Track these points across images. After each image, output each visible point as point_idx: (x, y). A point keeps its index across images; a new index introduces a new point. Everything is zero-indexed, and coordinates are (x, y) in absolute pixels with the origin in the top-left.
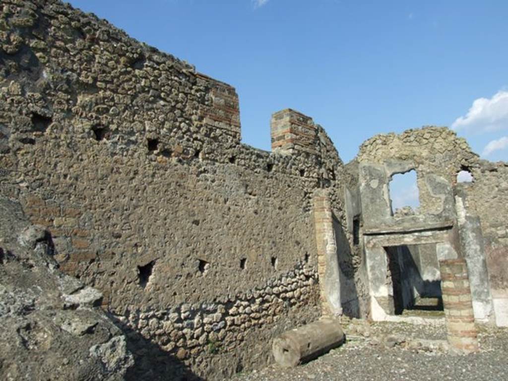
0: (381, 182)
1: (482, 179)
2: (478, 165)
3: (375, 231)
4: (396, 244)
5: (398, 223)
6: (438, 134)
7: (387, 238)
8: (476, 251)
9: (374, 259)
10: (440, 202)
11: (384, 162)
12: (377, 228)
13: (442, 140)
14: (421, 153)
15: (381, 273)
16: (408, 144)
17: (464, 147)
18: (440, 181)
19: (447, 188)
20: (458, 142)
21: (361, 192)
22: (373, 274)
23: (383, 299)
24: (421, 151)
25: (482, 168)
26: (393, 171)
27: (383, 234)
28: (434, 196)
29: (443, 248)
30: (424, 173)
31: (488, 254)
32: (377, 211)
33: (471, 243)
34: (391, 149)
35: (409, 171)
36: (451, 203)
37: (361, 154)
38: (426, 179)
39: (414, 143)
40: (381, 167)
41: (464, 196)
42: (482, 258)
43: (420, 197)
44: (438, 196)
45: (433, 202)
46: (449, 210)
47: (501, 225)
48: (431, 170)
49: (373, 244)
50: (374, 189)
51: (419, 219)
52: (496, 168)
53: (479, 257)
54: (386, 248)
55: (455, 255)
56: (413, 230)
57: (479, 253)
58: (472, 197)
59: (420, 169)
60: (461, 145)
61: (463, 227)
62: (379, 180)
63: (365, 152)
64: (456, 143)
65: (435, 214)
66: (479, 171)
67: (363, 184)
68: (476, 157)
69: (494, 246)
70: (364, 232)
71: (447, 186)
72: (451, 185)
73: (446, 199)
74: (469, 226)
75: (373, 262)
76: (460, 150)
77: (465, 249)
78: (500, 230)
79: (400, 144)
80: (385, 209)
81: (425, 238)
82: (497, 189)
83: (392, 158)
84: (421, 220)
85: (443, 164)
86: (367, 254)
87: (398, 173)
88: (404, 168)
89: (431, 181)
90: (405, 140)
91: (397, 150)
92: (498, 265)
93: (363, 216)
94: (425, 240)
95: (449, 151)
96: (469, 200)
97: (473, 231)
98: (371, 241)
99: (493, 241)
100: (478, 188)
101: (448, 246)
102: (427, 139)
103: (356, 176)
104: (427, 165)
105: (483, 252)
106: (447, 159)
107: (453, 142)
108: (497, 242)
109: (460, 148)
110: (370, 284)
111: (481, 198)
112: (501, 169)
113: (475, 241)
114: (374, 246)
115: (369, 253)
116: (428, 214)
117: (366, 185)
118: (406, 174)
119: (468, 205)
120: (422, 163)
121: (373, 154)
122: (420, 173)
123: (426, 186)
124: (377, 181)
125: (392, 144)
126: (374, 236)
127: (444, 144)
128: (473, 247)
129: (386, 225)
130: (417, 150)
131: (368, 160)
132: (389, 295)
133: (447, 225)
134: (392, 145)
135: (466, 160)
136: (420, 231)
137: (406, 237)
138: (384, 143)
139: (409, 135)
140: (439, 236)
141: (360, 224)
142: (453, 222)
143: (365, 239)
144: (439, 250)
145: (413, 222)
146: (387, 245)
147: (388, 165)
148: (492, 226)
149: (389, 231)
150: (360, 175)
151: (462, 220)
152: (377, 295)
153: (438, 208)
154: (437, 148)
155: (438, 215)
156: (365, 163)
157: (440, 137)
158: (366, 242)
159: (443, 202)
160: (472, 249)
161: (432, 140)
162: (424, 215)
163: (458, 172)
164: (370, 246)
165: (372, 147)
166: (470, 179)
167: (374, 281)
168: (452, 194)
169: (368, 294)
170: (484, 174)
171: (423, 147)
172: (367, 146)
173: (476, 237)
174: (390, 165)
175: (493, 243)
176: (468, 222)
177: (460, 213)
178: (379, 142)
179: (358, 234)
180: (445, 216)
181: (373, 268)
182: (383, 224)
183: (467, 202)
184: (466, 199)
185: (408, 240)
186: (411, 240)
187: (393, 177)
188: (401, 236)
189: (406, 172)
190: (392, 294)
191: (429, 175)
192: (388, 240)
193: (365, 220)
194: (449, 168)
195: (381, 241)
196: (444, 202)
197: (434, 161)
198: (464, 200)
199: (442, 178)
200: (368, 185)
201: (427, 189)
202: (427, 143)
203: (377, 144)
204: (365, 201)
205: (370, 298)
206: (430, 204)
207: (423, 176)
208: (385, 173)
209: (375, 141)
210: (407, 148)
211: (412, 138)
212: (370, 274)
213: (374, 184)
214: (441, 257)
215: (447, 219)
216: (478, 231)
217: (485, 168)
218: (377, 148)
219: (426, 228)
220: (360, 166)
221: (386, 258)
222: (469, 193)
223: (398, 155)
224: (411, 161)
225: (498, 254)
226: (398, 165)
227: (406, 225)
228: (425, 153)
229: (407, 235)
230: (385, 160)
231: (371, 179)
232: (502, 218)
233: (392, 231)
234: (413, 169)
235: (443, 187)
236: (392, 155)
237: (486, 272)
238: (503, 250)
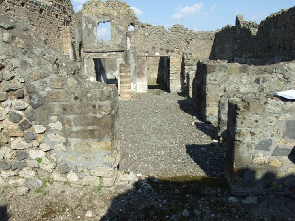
1: (138, 30)
2: (137, 24)
3: (89, 50)
4: (99, 58)
5: (100, 47)
6: (122, 5)
9: (88, 64)
10: (120, 39)
11: (96, 15)
12: (90, 49)
13: (124, 9)
15: (91, 71)
16: (108, 8)
17: (133, 14)
18: (121, 29)
21: (83, 30)
22: (88, 71)
24: (114, 13)
26: (99, 21)
27: (93, 52)
30: (114, 24)
31: (137, 63)
32: (90, 40)
33: (131, 58)
34: (99, 9)
36: (125, 40)
37: (83, 9)
38: (115, 27)
39: (111, 8)
40: (94, 18)
41: (130, 37)
42: (135, 65)
43: (111, 36)
44: (119, 36)
46: (124, 43)
47: (143, 51)
48: (118, 23)
50: (90, 29)
51: (110, 46)
52: (144, 26)
54: (94, 59)
55: (124, 63)
56: (107, 51)
57: (134, 63)
58: (134, 38)
59: (113, 22)
60: (131, 13)
61: (128, 51)
62: (93, 25)
63: (86, 8)
64: (129, 11)
66: (137, 26)
67: (84, 26)
68: (137, 19)
69: (139, 60)
70: (84, 51)
71: (123, 32)
72: (125, 32)
73: (123, 38)
74: (131, 51)
75: (87, 66)
76: (131, 15)
77: (129, 61)
78: (143, 53)
79: (104, 7)
82: (143, 35)
83: (99, 14)
84: (111, 47)
85: (123, 21)
86: (85, 62)
87: (101, 22)
89: (117, 28)
90: (106, 6)
91: (102, 10)
92: (140, 68)
93: (84, 43)
94: (113, 56)
95: (126, 15)
96: (132, 39)
97: (132, 53)
98: (87, 56)
99: (139, 58)
100: (136, 34)
101: (122, 59)
102: (117, 7)
103: (80, 21)
104: (116, 20)
106: (125, 18)
108: (141, 58)
111: (137, 39)
112: (146, 27)
114: (88, 58)
115: (86, 61)
116: (115, 44)
118: (106, 23)
119: (131, 42)
120: (114, 19)
121: (90, 10)
122: (112, 24)
123: (114, 30)
124: (91, 25)
125: (100, 6)
126: (89, 53)
127: (124, 11)
128: (132, 60)
129: (95, 48)
130: (112, 12)
131: (87, 13)
133: (122, 50)
135: (133, 20)
136: (110, 52)
138: (96, 5)
139: (109, 3)
140: (118, 55)
141: (82, 47)
142: (124, 49)
143: (84, 54)
144: (118, 61)
145: (107, 47)
146: (95, 57)
147: (97, 18)
148: (140, 52)
150: (83, 21)
151: (129, 48)
153: (119, 42)
154: (121, 12)
155: (118, 45)
156: (85, 15)
157: (123, 7)
158: (84, 56)
161: (119, 8)
162: (113, 44)
163: (129, 25)
164: (86, 58)
165: (89, 6)
166: (133, 30)
167: (88, 75)
168: (126, 36)
170: (139, 28)
171: (115, 11)
172: (87, 5)
173: (133, 56)
174: (98, 17)
176: (131, 49)
177: (128, 45)
178: (93, 4)
179: (81, 51)
180: (122, 46)
181: (87, 68)
182: (93, 48)
185: (105, 55)
186: (106, 56)
187: (99, 24)
188: (102, 53)
191: (116, 25)
192: (95, 55)
193: (85, 45)
194: (125, 23)
195: (92, 55)
198: (130, 39)
199: (122, 27)
200: (87, 27)
201: (115, 32)
202: (116, 9)
203: (92, 5)
204: (85, 35)
206: (116, 40)
207: (113, 26)
208: (95, 21)
209: (91, 3)
210: (107, 10)
211: (110, 5)
212: (86, 71)
215: (122, 47)
216: (134, 53)
217: (140, 25)
218: (92, 7)
219: (113, 50)
220: (83, 16)
221: (94, 64)
223: (103, 13)
224: (108, 17)
225: (141, 64)
226: (102, 18)
227: (104, 48)
228: (115, 14)
229: (104, 53)
230: (96, 14)
231: (88, 24)
232: (144, 48)
233: (97, 51)
234: (109, 21)
235: (122, 32)
236: (100, 12)
237: (136, 71)
238: (143, 62)
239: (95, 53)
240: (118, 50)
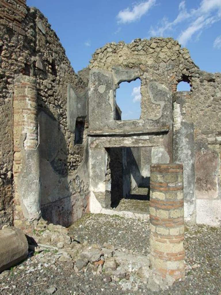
0: (108, 88)
1: (200, 88)
2: (197, 75)
3: (98, 132)
4: (116, 146)
5: (120, 127)
6: (164, 44)
7: (109, 140)
8: (187, 155)
9: (97, 159)
10: (160, 108)
11: (113, 69)
12: (101, 130)
13: (167, 50)
14: (147, 62)
15: (101, 171)
16: (136, 52)
17: (187, 57)
18: (161, 89)
19: (167, 96)
20: (182, 51)
21: (89, 96)
22: (94, 172)
23: (101, 194)
24: (147, 59)
25: (201, 78)
26: (120, 79)
27: (105, 136)
28: (155, 102)
29: (157, 151)
30: (147, 81)
31: (197, 158)
32: (102, 114)
33: (184, 147)
34: (120, 57)
35: (135, 80)
36: (169, 110)
37: (92, 61)
38: (149, 85)
39: (142, 52)
40: (109, 74)
41: (182, 103)
42: (192, 162)
43: (142, 104)
44: (158, 103)
45: (153, 108)
46: (167, 117)
47: (212, 132)
48: (155, 78)
49: (96, 144)
50: (102, 94)
51: (138, 123)
52: (214, 78)
53: (189, 161)
54: (108, 149)
55: (167, 159)
56: (132, 133)
57: (190, 157)
58: (190, 104)
59: (144, 77)
60: (184, 55)
61: (178, 132)
62: (107, 85)
63: (96, 59)
64: (180, 53)
65: (154, 119)
66: (198, 80)
67: (92, 89)
68: (196, 68)
69: (203, 151)
70: (89, 134)
71: (167, 93)
72: (171, 93)
73: (165, 106)
74: (184, 131)
75: (94, 161)
76: (183, 60)
77: (177, 153)
78: (211, 137)
79: (129, 53)
80: (109, 114)
81: (143, 141)
82: (212, 98)
83: (120, 65)
84: (140, 124)
85: (166, 73)
86: (90, 154)
87: (125, 81)
88: (130, 76)
89: (153, 88)
90: (133, 49)
91: (125, 58)
92: (204, 169)
93: (90, 119)
94: (142, 143)
95: (173, 60)
96: (186, 106)
97: (187, 137)
98: (94, 142)
99: (203, 147)
100: (194, 97)
101: (162, 149)
102: (154, 49)
103: (85, 81)
104: (151, 73)
105: (193, 157)
106: (170, 68)
107: (177, 52)
108: (207, 148)
109: (183, 58)
110: (90, 180)
111: (197, 106)
112: (218, 80)
113: (187, 146)
114: (96, 147)
115: (92, 153)
116: (148, 119)
117: (94, 90)
118: (131, 82)
119: (184, 112)
120: (147, 71)
121: (103, 61)
122: (144, 80)
123: (148, 93)
124: (104, 86)
125: (121, 52)
126: (97, 138)
127: (169, 54)
128: (185, 151)
129: (109, 128)
130: (143, 58)
131: (99, 67)
132: (107, 191)
133: (163, 130)
134: (122, 53)
135: (187, 69)
136: (139, 135)
137: (126, 140)
138: (114, 52)
139: (137, 44)
140: (155, 140)
141: (85, 126)
142: (169, 128)
143: (89, 140)
144: (154, 153)
145: (133, 126)
146: (108, 146)
147: (116, 73)
148: (203, 133)
149: (111, 133)
150: (90, 81)
151: (178, 125)
152: (96, 190)
153: (157, 114)
154: (162, 57)
155: (156, 121)
156: (95, 70)
157: (165, 47)
158: (89, 142)
159: (162, 108)
160: (184, 153)
161: (158, 49)
162: (144, 120)
163: (179, 81)
164: (94, 146)
165: (103, 55)
166: (189, 88)
167: (94, 178)
168: (171, 102)
169: (88, 189)
170: (202, 84)
171: (149, 56)
172: (99, 53)
173: (188, 143)
174: (117, 72)
175: (203, 148)
176: (183, 128)
177: (177, 119)
178: (110, 50)
179: (83, 134)
180: (163, 122)
181: (94, 166)
182: (107, 127)
183: (184, 109)
184: (184, 106)
185: (128, 142)
186: (131, 142)
187: (120, 85)
188: (121, 138)
189: (132, 80)
190: (110, 189)
191: (151, 83)
192: (109, 142)
193: (91, 123)
194: (172, 77)
195: (104, 142)
196: (163, 109)
197: (158, 69)
198: (181, 107)
199: (164, 86)
200: (96, 90)
201: (149, 96)
202: (153, 53)
203: (108, 52)
204: (92, 104)
205: (89, 193)
206: (150, 110)
207: (146, 84)
208: (113, 80)
209: (106, 49)
210: (135, 57)
211: (140, 47)
212: (91, 174)
213: (102, 89)
214: (154, 161)
215: (164, 125)
216: (191, 137)
217: (204, 77)
218: (107, 56)
219: (145, 132)
220: (91, 72)
221: (107, 158)
222: (187, 100)
223: (126, 63)
224: (136, 69)
225: (206, 159)
226: (124, 73)
227: (127, 128)
228: (150, 62)
229: (126, 138)
230: (114, 67)
231: (99, 84)
232: (213, 126)
233: (114, 133)
234: (139, 78)
235: (164, 94)
236: (120, 62)
237: (194, 175)
238: (211, 156)
239: (109, 138)
240: (153, 131)
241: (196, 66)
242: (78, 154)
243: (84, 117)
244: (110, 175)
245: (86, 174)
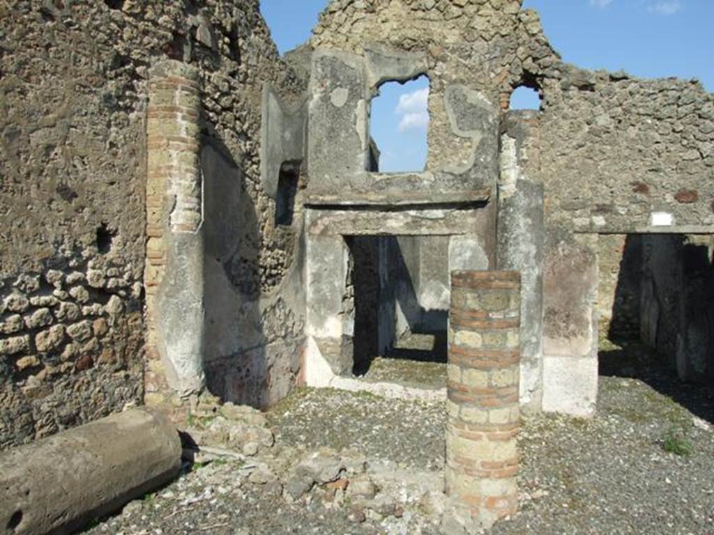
0: (354, 95)
1: (562, 104)
2: (556, 73)
3: (329, 199)
4: (369, 232)
5: (378, 187)
7: (352, 218)
8: (527, 255)
9: (323, 261)
10: (470, 147)
11: (366, 50)
12: (335, 193)
13: (492, 12)
14: (445, 37)
15: (333, 289)
16: (420, 14)
17: (535, 31)
18: (474, 103)
19: (487, 120)
20: (524, 17)
21: (310, 112)
22: (317, 291)
23: (331, 343)
24: (445, 32)
25: (564, 80)
26: (382, 75)
27: (345, 208)
28: (461, 133)
29: (461, 245)
30: (445, 82)
31: (550, 264)
32: (338, 156)
33: (521, 238)
34: (383, 22)
35: (415, 78)
36: (491, 152)
37: (319, 30)
38: (447, 94)
39: (434, 14)
40: (357, 62)
41: (520, 136)
42: (537, 271)
43: (430, 135)
44: (466, 134)
45: (455, 147)
46: (486, 168)
47: (584, 206)
48: (462, 76)
49: (322, 227)
50: (339, 109)
51: (421, 181)
52: (592, 81)
53: (531, 270)
54: (349, 239)
55: (484, 261)
56: (407, 202)
57: (533, 261)
58: (537, 140)
59: (438, 73)
60: (529, 26)
61: (509, 203)
62: (351, 89)
63: (328, 26)
64: (520, 20)
65: (456, 173)
66: (557, 86)
67: (316, 97)
68: (553, 56)
69: (562, 246)
70: (308, 201)
71: (487, 113)
73: (482, 142)
74: (522, 201)
75: (316, 267)
76: (525, 36)
77: (506, 250)
78: (580, 216)
79: (404, 13)
80: (354, 156)
81: (429, 223)
82: (586, 128)
83: (383, 42)
84: (425, 182)
85: (487, 65)
86: (309, 249)
87: (393, 80)
88: (405, 70)
89: (457, 100)
90: (414, 5)
91: (395, 27)
92: (564, 288)
93: (309, 166)
94: (429, 228)
95: (503, 36)
96: (530, 145)
97: (528, 215)
98: (319, 222)
99: (563, 239)
100: (548, 123)
101: (472, 242)
102: (461, 7)
103: (303, 77)
104: (454, 65)
105: (540, 261)
106: (497, 53)
107: (514, 17)
108: (570, 241)
109: (527, 31)
110: (308, 310)
111: (552, 145)
112: (602, 86)
113: (529, 235)
114: (324, 233)
115: (313, 247)
116: (443, 172)
117: (321, 99)
118: (407, 83)
119: (525, 157)
120: (444, 60)
121: (344, 30)
122: (437, 81)
123: (444, 110)
124: (346, 91)
125: (386, 11)
126: (327, 211)
127: (495, 20)
128: (523, 247)
129: (353, 190)
130: (436, 29)
131: (333, 43)
132: (345, 336)
133: (476, 198)
134: (387, 13)
135: (535, 59)
136: (421, 207)
137: (391, 218)
138: (371, 9)
140: (457, 220)
141: (300, 183)
142: (489, 193)
143: (308, 216)
144: (453, 249)
145: (408, 187)
146: (350, 232)
147: (373, 60)
148: (564, 207)
149: (358, 203)
150: (313, 76)
151: (509, 188)
152: (321, 334)
153: (462, 161)
154: (479, 27)
155: (461, 175)
156: (326, 51)
157: (487, 4)
158: (308, 222)
159: (474, 147)
160: (521, 252)
161: (471, 9)
162: (434, 173)
163: (515, 86)
164: (317, 231)
165: (344, 16)
167: (316, 306)
168: (497, 133)
169: (301, 331)
170: (566, 94)
171: (451, 23)
172: (334, 12)
173: (532, 228)
174: (376, 58)
175: (562, 242)
176: (521, 194)
177: (507, 172)
178: (360, 4)
179: (294, 203)
180: (475, 179)
181: (317, 278)
182: (349, 187)
183: (524, 150)
184: (524, 143)
185: (395, 224)
186: (402, 224)
187: (381, 88)
188: (381, 214)
189: (409, 79)
190: (351, 333)
191: (454, 86)
192: (354, 221)
193: (313, 177)
194: (500, 74)
195: (340, 222)
196: (478, 148)
197: (470, 56)
198: (519, 146)
199: (480, 95)
200: (326, 99)
201: (447, 118)
202: (459, 17)
203: (355, 10)
204: (316, 132)
205: (304, 340)
206: (449, 151)
207: (441, 89)
208: (365, 76)
209: (351, 2)
210: (417, 24)
211: (430, 3)
212: (309, 291)
213: (339, 97)
214: (455, 265)
215: (478, 186)
216: (537, 214)
217: (571, 79)
218: (354, 19)
219: (435, 201)
220: (314, 56)
221: (346, 259)
222: (531, 130)
223: (396, 38)
224: (420, 54)
225: (569, 267)
226: (392, 60)
227: (395, 191)
228: (452, 38)
229: (393, 214)
230: (368, 47)
231: (334, 86)
232: (587, 192)
233: (364, 202)
234: (424, 74)
235: (481, 114)
236: (384, 36)
237: (540, 301)
238: (579, 259)
239: (352, 213)
240: (457, 199)
241: (554, 52)
242: (282, 248)
243: (297, 163)
244: (352, 299)
245: (299, 296)
